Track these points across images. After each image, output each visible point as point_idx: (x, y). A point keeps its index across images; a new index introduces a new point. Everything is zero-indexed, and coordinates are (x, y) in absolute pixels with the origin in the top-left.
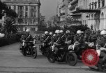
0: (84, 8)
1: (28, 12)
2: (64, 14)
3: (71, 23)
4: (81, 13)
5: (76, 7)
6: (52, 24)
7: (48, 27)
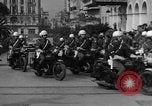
1: (25, 5)
2: (75, 8)
3: (85, 21)
4: (99, 7)
6: (59, 24)
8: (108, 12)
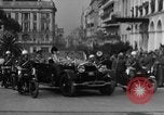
0: (123, 15)
2: (92, 25)
3: (104, 39)
5: (112, 14)
6: (75, 42)
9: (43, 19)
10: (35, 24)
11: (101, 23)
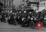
0: (32, 2)
3: (26, 8)
4: (31, 4)
5: (29, 1)
7: (16, 10)
8: (33, 5)
9: (10, 3)
10: (7, 4)
11: (26, 4)
